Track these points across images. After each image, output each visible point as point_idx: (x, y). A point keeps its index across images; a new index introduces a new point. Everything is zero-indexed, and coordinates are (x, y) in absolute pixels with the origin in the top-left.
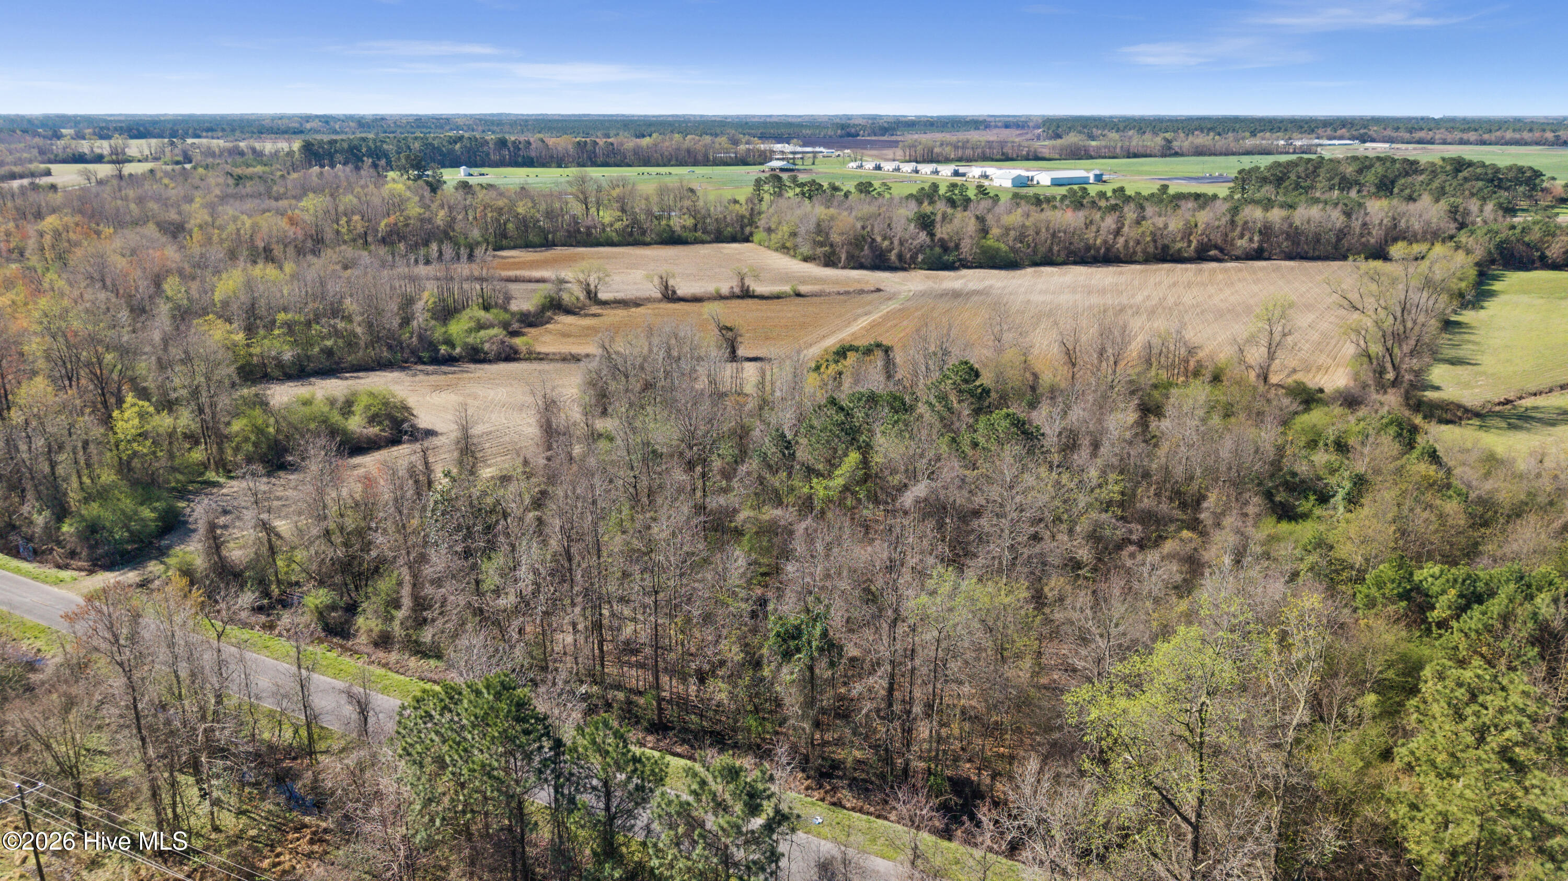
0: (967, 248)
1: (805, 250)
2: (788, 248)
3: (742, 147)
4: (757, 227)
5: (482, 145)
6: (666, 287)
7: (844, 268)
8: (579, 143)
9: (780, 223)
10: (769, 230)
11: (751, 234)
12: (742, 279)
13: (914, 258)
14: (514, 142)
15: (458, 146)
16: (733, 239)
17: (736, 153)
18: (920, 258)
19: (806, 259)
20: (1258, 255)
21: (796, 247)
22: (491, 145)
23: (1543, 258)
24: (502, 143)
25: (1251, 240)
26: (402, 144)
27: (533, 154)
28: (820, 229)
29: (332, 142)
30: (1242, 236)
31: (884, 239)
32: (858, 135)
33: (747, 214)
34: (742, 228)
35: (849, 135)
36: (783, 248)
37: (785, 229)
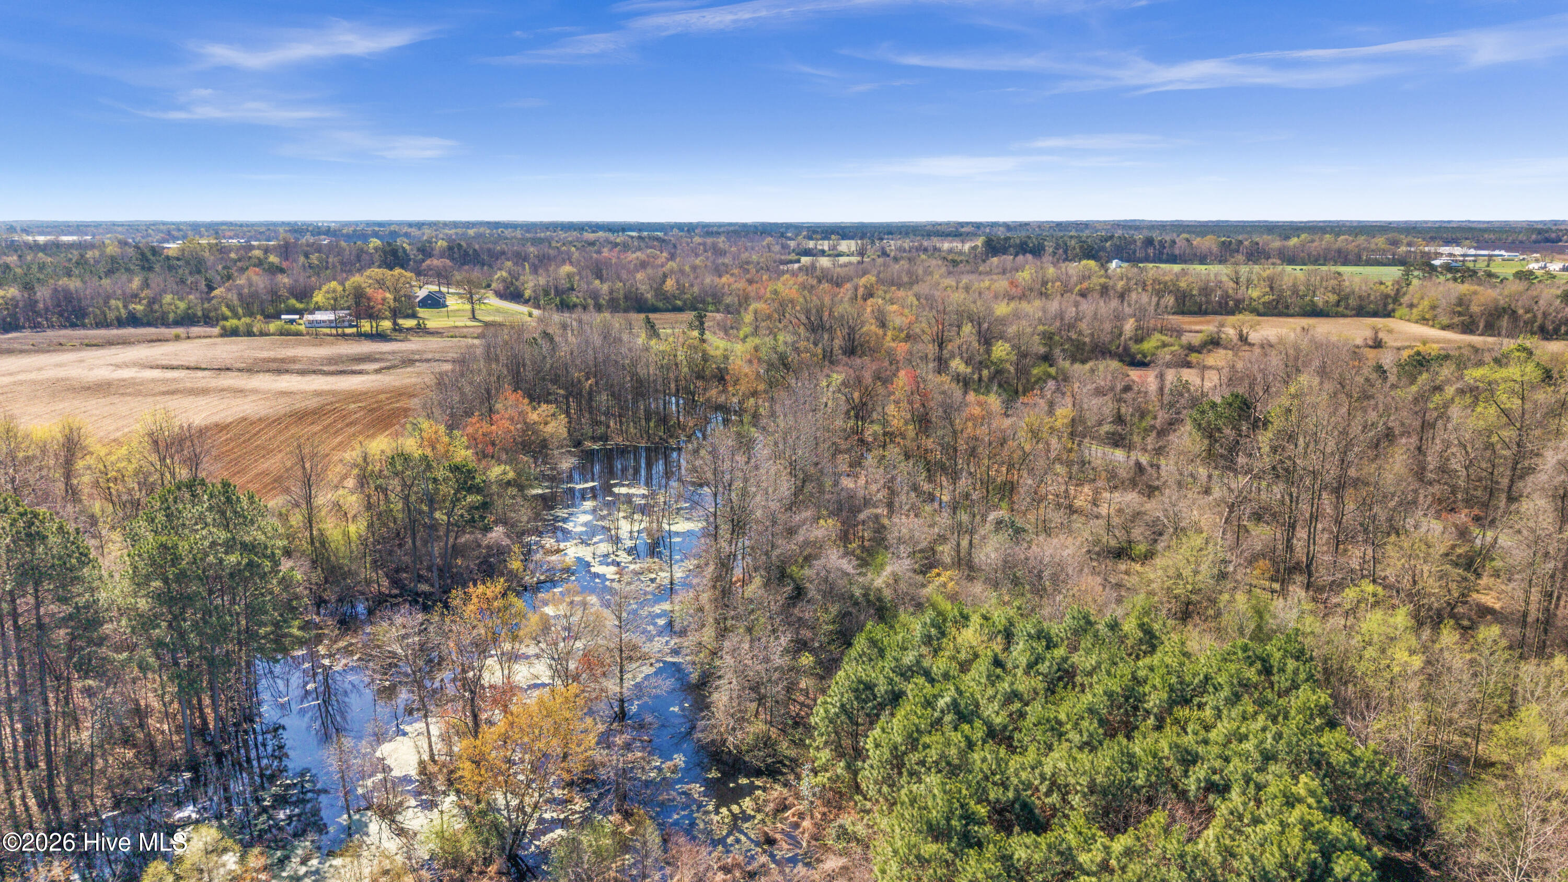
1: (1445, 321)
2: (1427, 320)
3: (1403, 249)
4: (1400, 304)
5: (1131, 243)
7: (1482, 334)
8: (1224, 243)
9: (1422, 298)
10: (1411, 306)
11: (1394, 311)
12: (1376, 333)
13: (1556, 331)
14: (1160, 241)
15: (1108, 244)
16: (1375, 314)
17: (1394, 255)
19: (1444, 328)
21: (1435, 317)
22: (1138, 244)
24: (1149, 242)
26: (1060, 242)
27: (1177, 252)
28: (1461, 302)
29: (1007, 239)
31: (1527, 312)
33: (1392, 294)
34: (1385, 305)
35: (1547, 240)
36: (1423, 320)
37: (1426, 303)
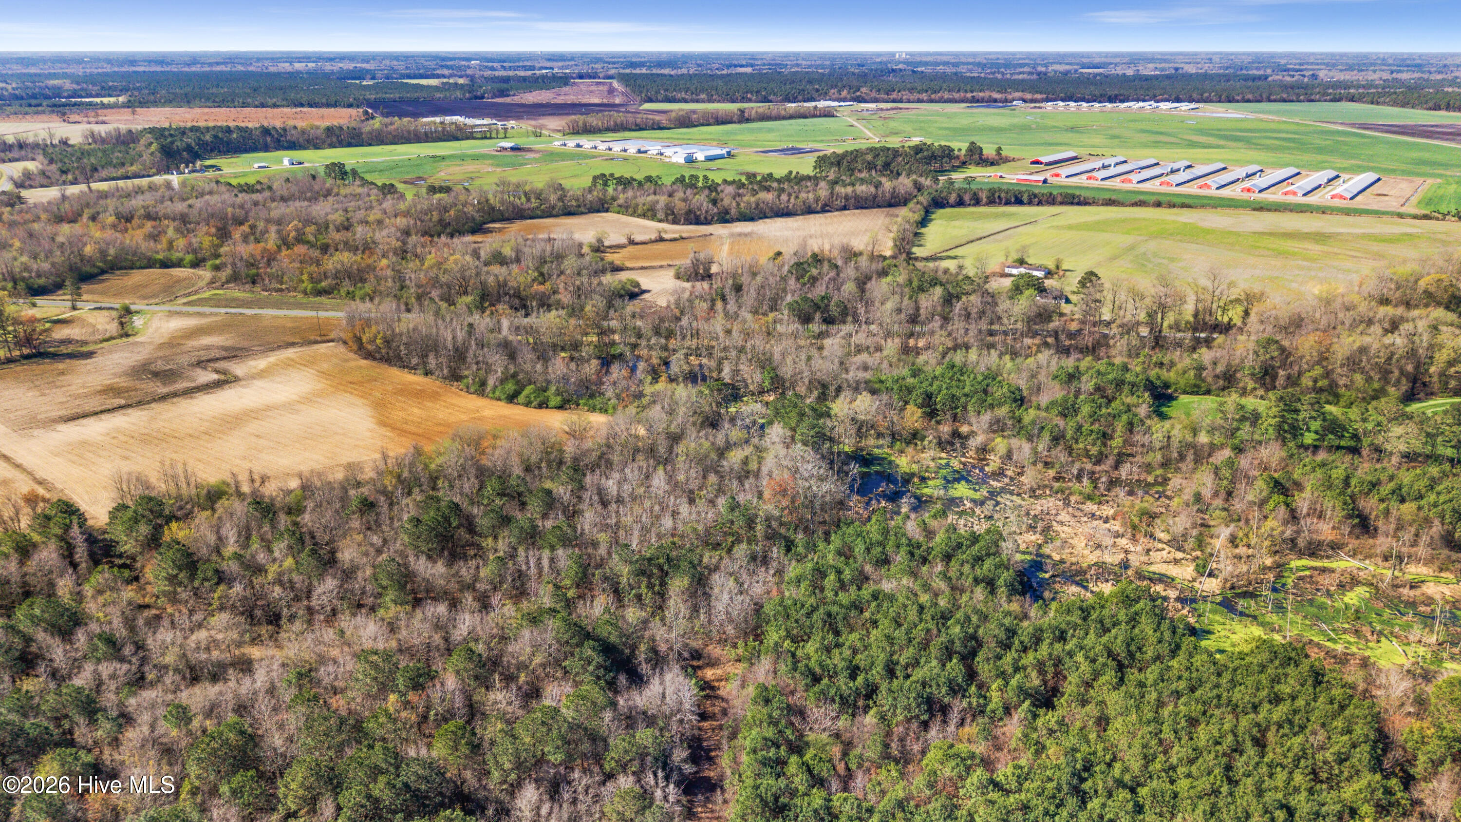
0: (734, 212)
18: (716, 218)
23: (948, 203)
25: (841, 201)
30: (836, 199)
34: (602, 205)
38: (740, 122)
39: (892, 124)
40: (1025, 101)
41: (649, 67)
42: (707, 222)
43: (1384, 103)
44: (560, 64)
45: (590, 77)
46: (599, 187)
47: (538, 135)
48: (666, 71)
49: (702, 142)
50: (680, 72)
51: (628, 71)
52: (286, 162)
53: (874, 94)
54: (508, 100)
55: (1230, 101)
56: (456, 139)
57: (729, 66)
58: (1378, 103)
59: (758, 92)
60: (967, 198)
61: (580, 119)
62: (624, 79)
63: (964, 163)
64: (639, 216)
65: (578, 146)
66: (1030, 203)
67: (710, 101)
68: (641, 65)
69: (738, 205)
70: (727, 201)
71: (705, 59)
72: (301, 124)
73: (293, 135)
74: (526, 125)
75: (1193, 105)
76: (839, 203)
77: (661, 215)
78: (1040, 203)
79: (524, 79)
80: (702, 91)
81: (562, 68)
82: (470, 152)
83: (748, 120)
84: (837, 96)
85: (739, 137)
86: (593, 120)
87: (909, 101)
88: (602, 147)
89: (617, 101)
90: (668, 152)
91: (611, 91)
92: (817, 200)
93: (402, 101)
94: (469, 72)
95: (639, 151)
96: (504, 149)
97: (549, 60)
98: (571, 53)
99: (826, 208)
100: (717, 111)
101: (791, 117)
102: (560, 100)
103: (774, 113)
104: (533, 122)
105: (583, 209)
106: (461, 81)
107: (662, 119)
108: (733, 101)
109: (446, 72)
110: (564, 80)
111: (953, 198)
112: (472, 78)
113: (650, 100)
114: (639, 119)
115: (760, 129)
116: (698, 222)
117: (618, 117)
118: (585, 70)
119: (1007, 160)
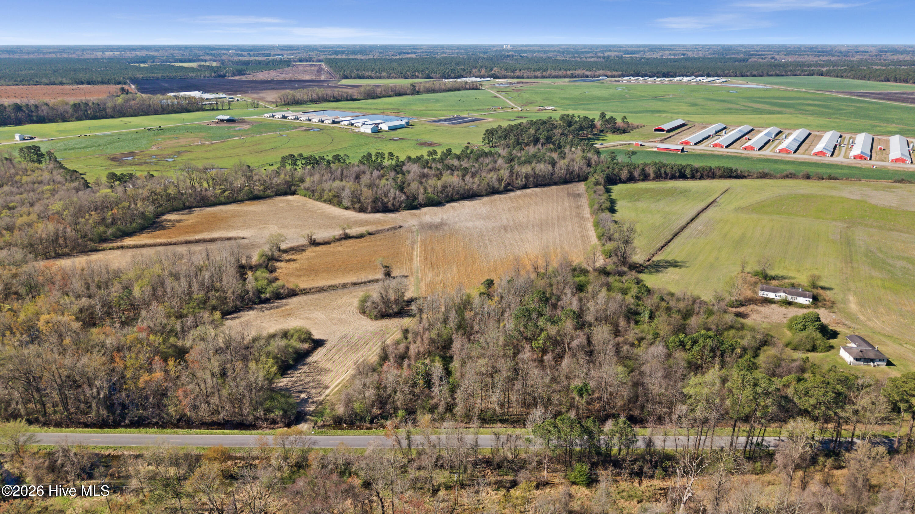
0: (421, 198)
6: (311, 239)
11: (296, 190)
16: (285, 194)
18: (403, 205)
20: (525, 187)
23: (620, 179)
25: (522, 180)
30: (517, 179)
32: (225, 76)
34: (289, 187)
38: (413, 94)
39: (526, 95)
40: (607, 76)
41: (347, 54)
42: (395, 210)
43: (847, 77)
44: (289, 52)
45: (307, 61)
46: (288, 167)
47: (256, 106)
48: (359, 57)
49: (384, 112)
50: (368, 57)
51: (333, 57)
52: (17, 137)
53: (504, 73)
54: (243, 78)
55: (742, 76)
56: (188, 111)
57: (400, 54)
58: (842, 77)
59: (423, 71)
60: (636, 174)
61: (290, 93)
62: (329, 62)
63: (602, 131)
64: (325, 201)
65: (284, 117)
66: (693, 177)
67: (389, 77)
68: (342, 53)
69: (425, 189)
70: (414, 186)
71: (385, 49)
72: (52, 101)
73: (44, 111)
74: (248, 98)
75: (724, 79)
76: (519, 182)
77: (346, 202)
78: (701, 178)
79: (260, 63)
80: (383, 70)
81: (289, 55)
82: (191, 124)
83: (418, 93)
84: (477, 74)
85: (414, 107)
86: (300, 94)
87: (528, 78)
88: (303, 118)
89: (323, 78)
90: (358, 122)
91: (320, 71)
92: (500, 180)
93: (164, 79)
94: (224, 58)
95: (334, 122)
96: (222, 121)
97: (282, 50)
98: (296, 46)
99: (508, 188)
100: (395, 85)
101: (449, 90)
102: (281, 78)
103: (437, 87)
104: (255, 96)
105: (268, 192)
106: (215, 64)
107: (354, 92)
108: (406, 78)
109: (208, 58)
110: (288, 63)
111: (624, 174)
112: (223, 62)
113: (346, 77)
114: (336, 92)
115: (428, 100)
116: (386, 210)
117: (320, 92)
118: (304, 56)
119: (634, 128)
